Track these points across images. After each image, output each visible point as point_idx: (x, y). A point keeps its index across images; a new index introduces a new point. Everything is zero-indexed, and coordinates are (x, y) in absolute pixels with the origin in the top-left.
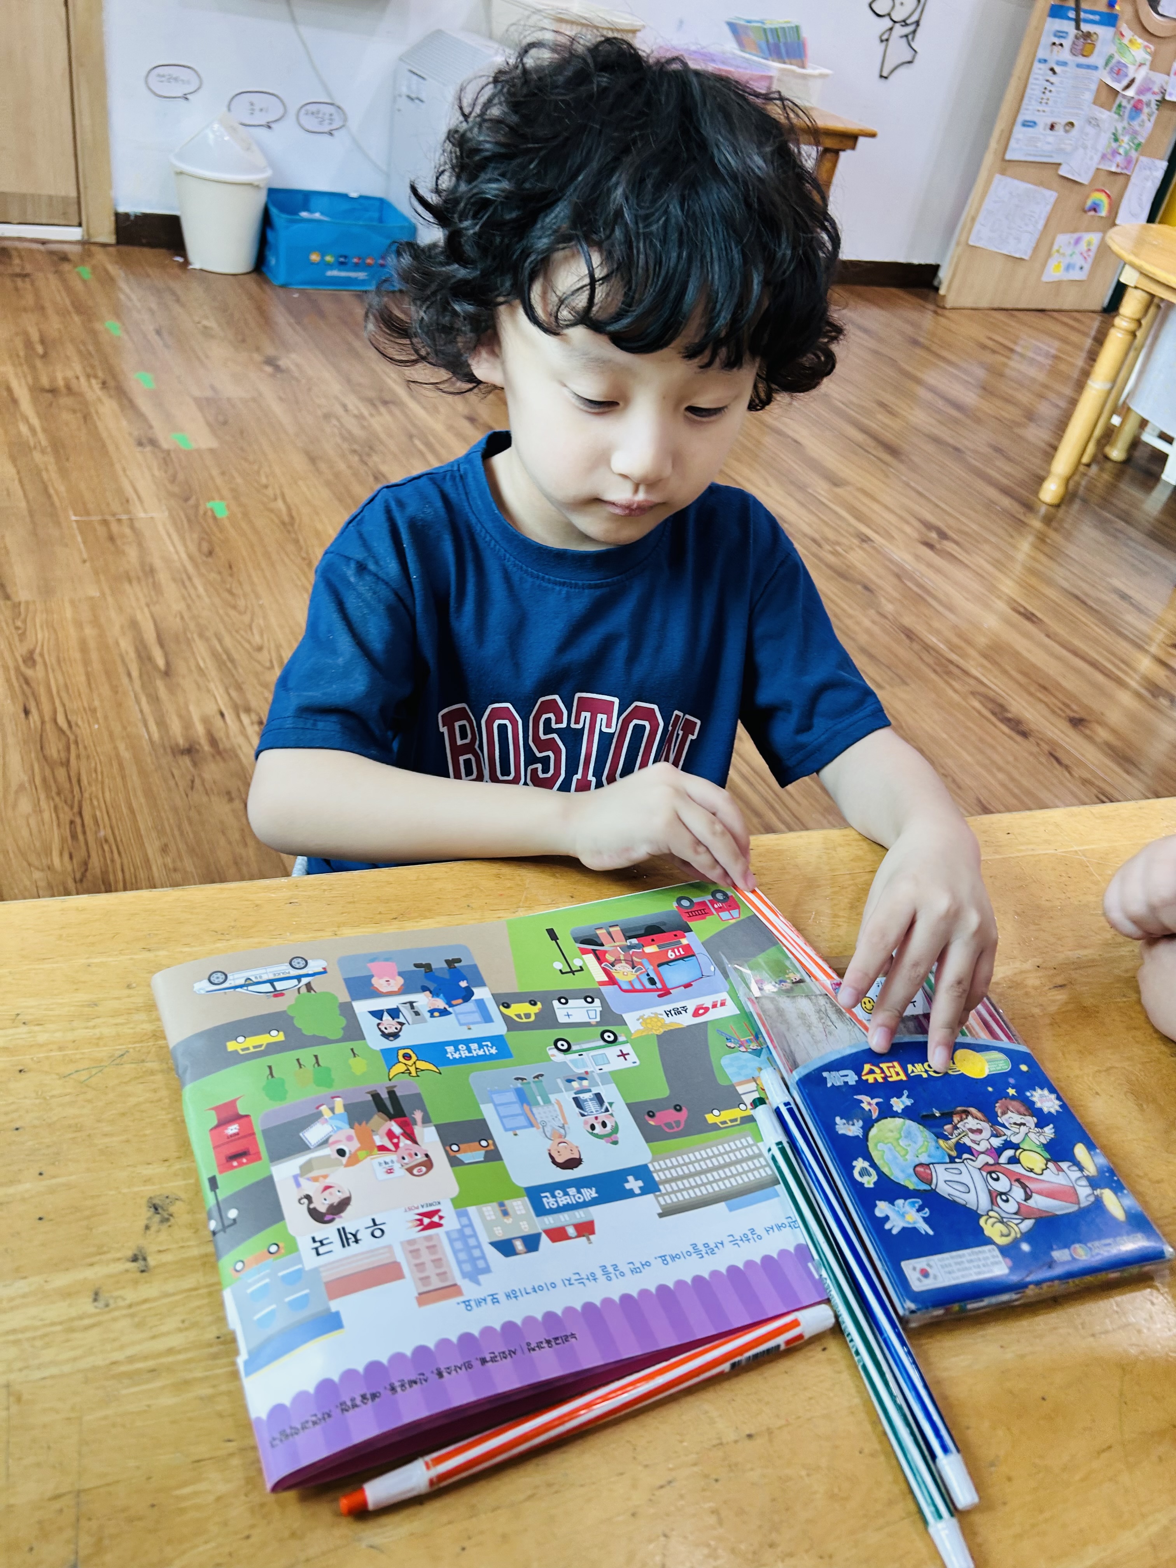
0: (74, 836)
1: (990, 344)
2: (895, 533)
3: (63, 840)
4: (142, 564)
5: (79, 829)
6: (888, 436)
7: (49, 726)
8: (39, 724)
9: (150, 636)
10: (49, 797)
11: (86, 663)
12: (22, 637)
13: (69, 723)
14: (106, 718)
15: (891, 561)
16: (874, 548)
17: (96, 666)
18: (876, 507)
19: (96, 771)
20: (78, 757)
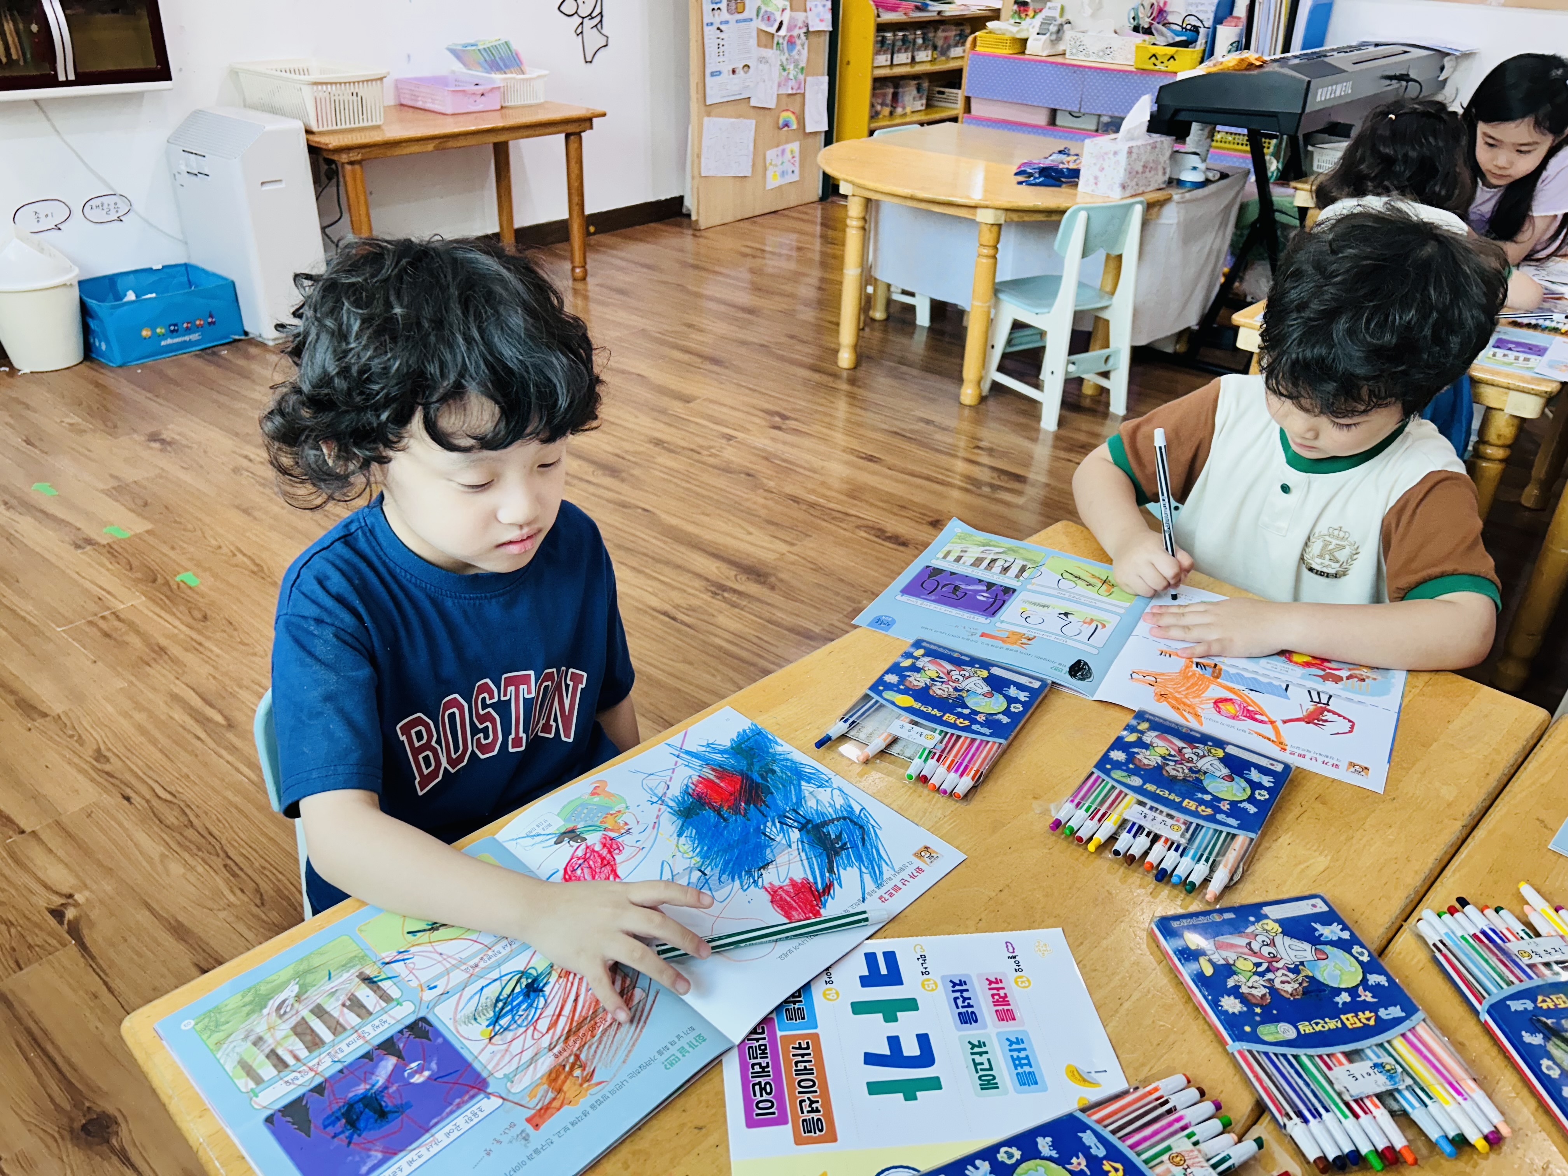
0: (235, 875)
1: (748, 251)
2: (748, 426)
3: (228, 882)
4: (149, 645)
5: (235, 869)
6: (707, 351)
7: (155, 802)
8: (143, 802)
9: (196, 702)
10: (193, 855)
11: (154, 742)
12: (81, 741)
13: (170, 793)
14: (200, 777)
15: (755, 448)
16: (739, 442)
17: (163, 741)
18: (725, 410)
19: (219, 821)
20: (197, 816)
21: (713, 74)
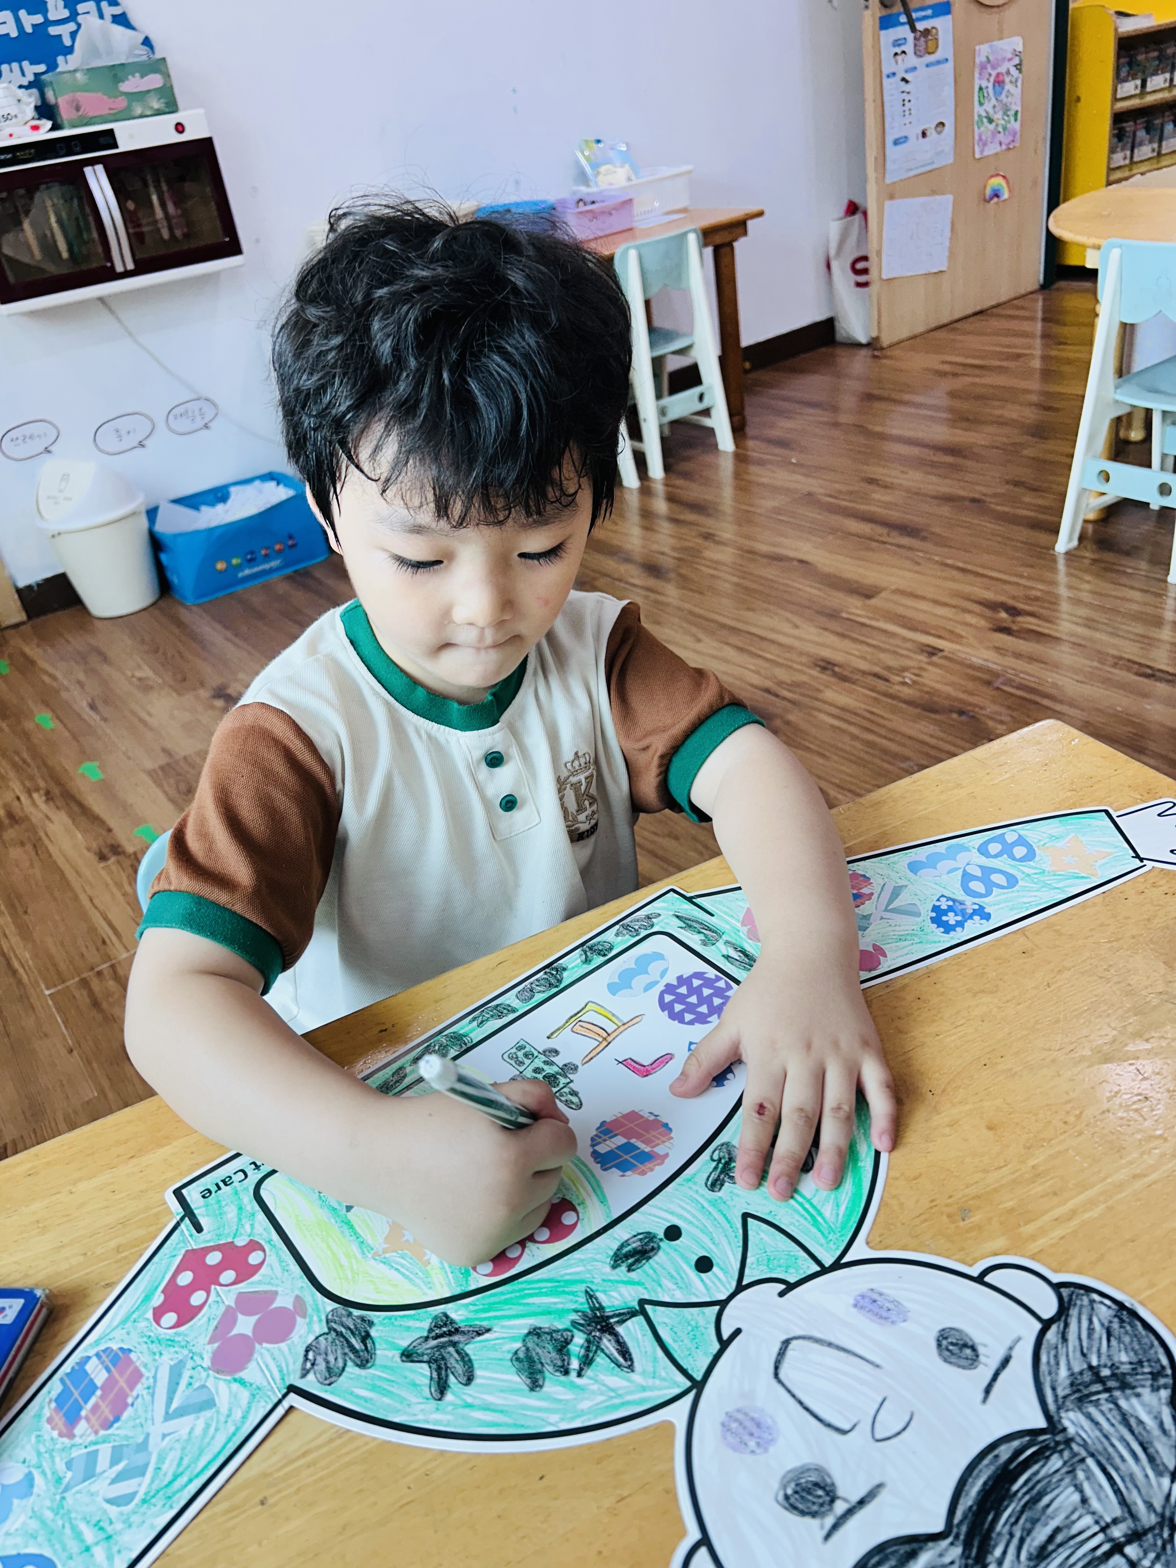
2: (959, 630)
6: (894, 515)
15: (972, 667)
16: (946, 658)
21: (896, 142)
